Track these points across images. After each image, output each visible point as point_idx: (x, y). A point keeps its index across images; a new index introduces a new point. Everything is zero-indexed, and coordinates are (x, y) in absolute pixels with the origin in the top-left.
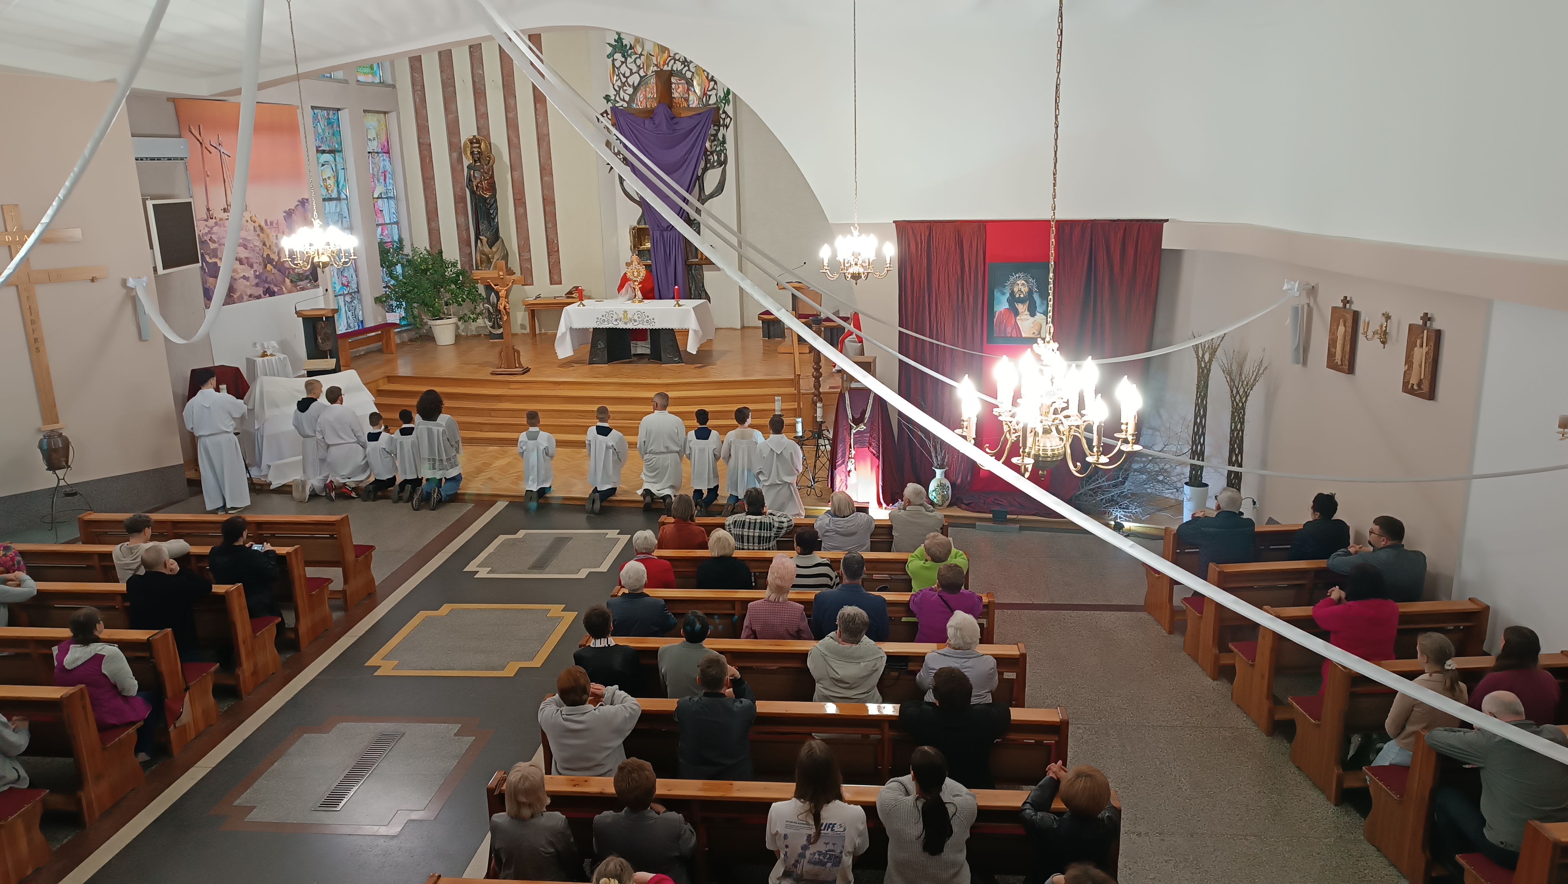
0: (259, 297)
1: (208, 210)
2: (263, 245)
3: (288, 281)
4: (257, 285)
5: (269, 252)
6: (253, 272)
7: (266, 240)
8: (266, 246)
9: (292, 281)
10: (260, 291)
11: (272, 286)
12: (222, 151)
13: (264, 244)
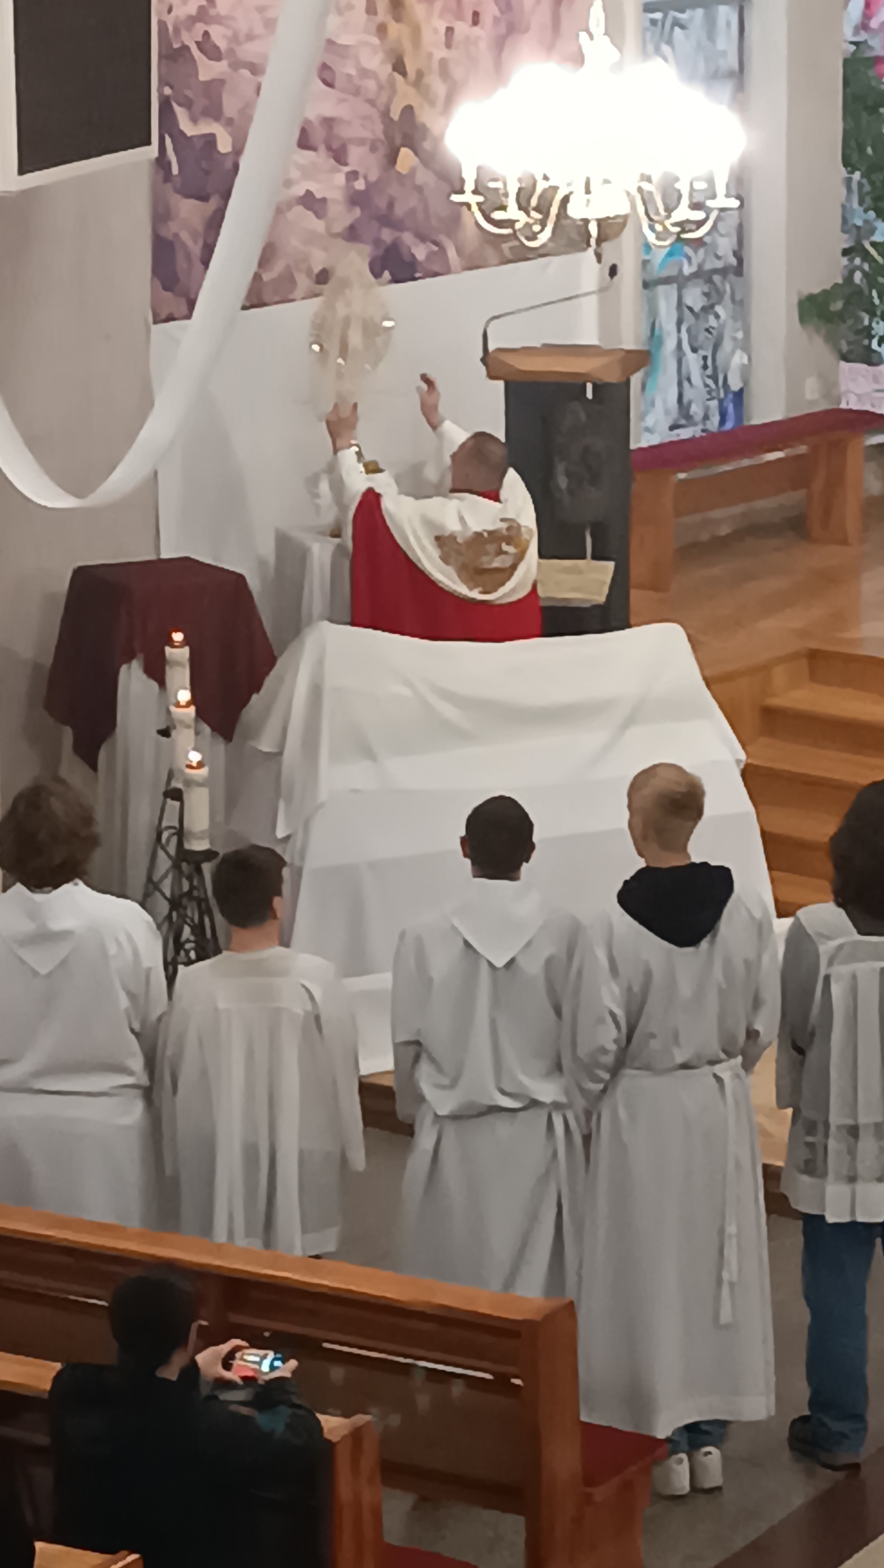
5: (412, 99)
11: (407, 238)
13: (399, 67)
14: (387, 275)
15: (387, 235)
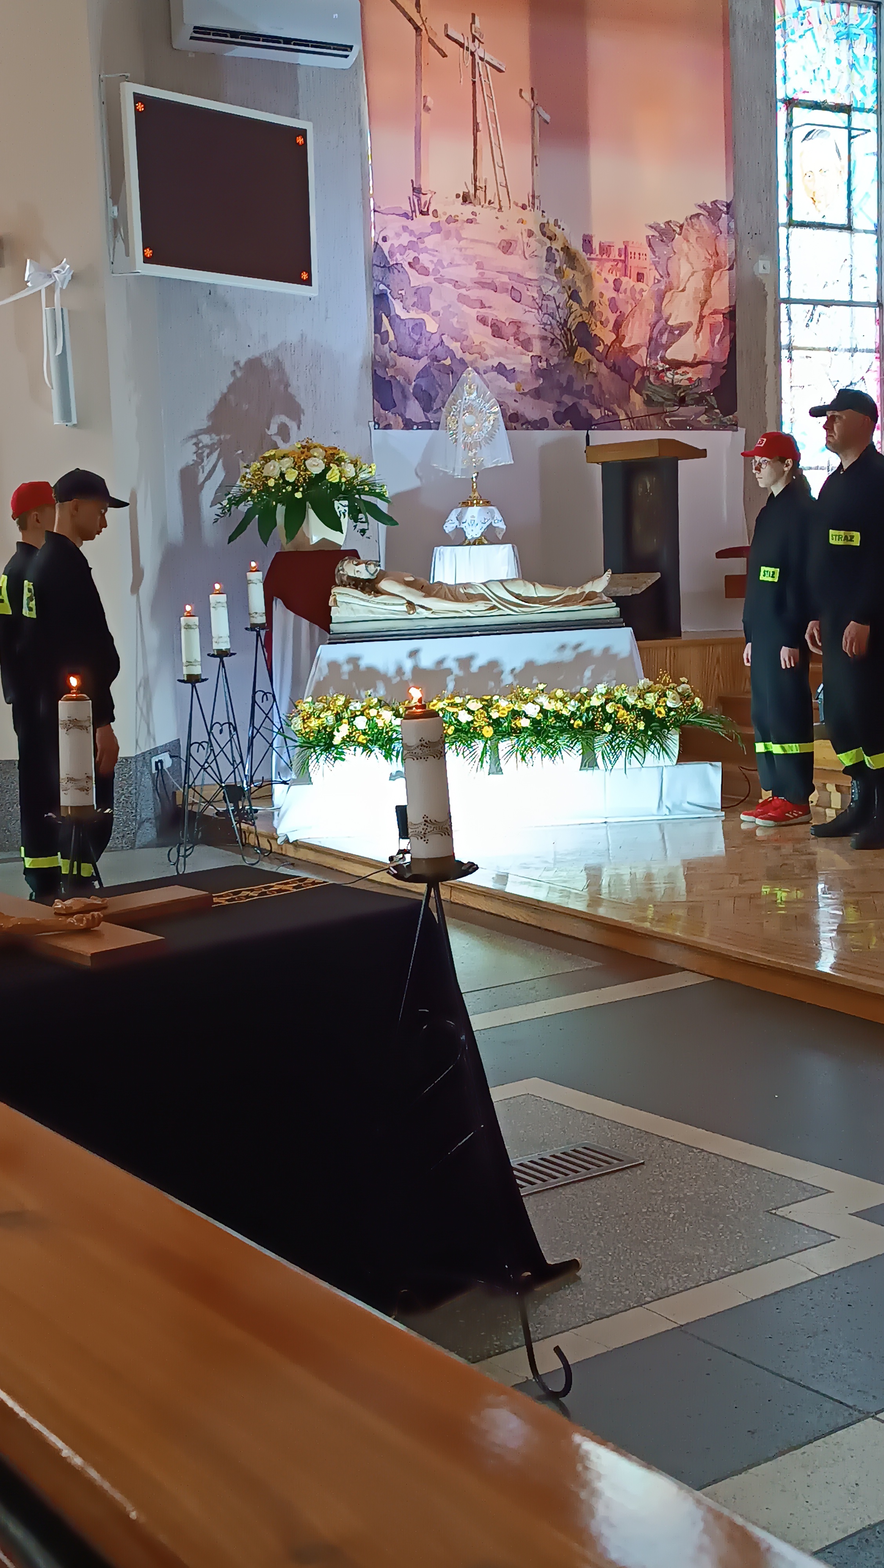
0: (541, 425)
1: (417, 191)
2: (570, 297)
3: (636, 399)
4: (537, 394)
5: (586, 318)
6: (527, 359)
7: (580, 285)
8: (578, 300)
9: (649, 402)
10: (548, 410)
11: (585, 403)
12: (480, 53)
13: (574, 296)
14: (568, 423)
15: (568, 400)
